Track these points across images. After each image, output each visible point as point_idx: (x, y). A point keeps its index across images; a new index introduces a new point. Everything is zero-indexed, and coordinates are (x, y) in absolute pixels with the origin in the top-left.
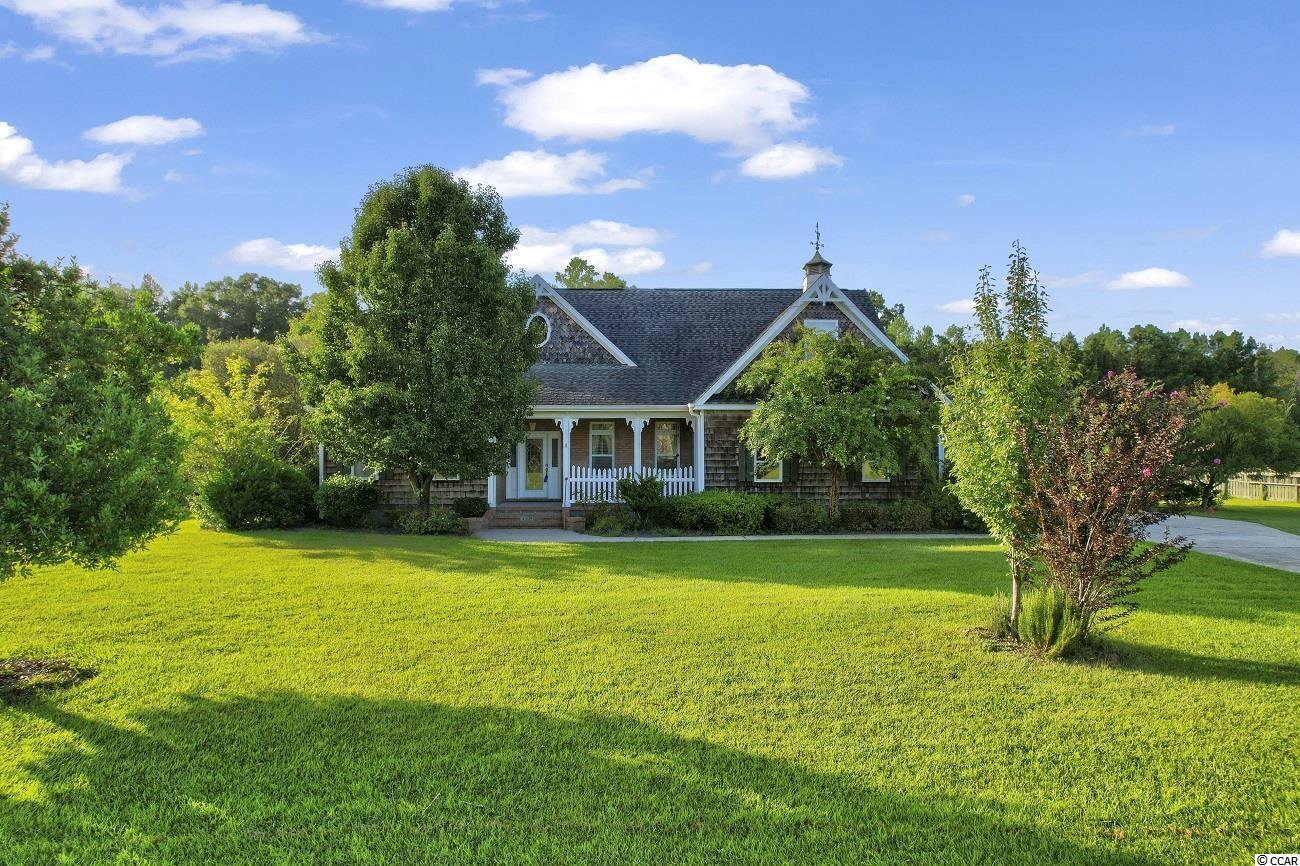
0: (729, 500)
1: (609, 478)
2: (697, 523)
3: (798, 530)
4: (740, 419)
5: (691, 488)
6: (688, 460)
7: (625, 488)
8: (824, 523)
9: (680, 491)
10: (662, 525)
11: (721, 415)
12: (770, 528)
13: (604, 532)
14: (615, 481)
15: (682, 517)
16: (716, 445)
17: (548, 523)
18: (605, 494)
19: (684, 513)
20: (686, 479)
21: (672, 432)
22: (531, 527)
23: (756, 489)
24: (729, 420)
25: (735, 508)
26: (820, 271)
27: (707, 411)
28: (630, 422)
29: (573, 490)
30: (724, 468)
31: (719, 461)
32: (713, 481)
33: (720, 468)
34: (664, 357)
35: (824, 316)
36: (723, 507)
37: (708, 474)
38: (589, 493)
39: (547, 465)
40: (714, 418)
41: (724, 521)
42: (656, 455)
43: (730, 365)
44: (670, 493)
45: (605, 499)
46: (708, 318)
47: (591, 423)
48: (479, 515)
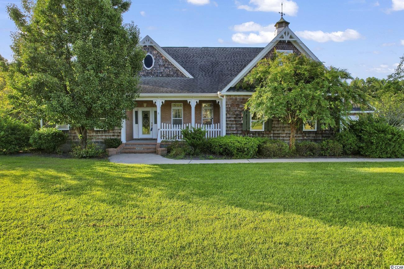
4: (244, 100)
5: (219, 134)
8: (288, 152)
9: (214, 135)
10: (205, 153)
11: (234, 97)
15: (215, 149)
16: (232, 113)
17: (149, 151)
18: (177, 137)
19: (216, 147)
20: (216, 130)
21: (210, 108)
22: (141, 153)
23: (251, 134)
24: (238, 100)
25: (243, 145)
26: (284, 26)
27: (227, 96)
28: (190, 102)
29: (162, 135)
30: (235, 124)
31: (233, 121)
32: (230, 130)
33: (234, 124)
34: (206, 74)
35: (286, 48)
36: (237, 144)
37: (227, 127)
38: (170, 136)
39: (152, 123)
40: (231, 99)
41: (237, 151)
42: (202, 118)
43: (236, 76)
44: (209, 136)
45: (177, 139)
46: (225, 58)
47: (172, 104)
48: (116, 148)
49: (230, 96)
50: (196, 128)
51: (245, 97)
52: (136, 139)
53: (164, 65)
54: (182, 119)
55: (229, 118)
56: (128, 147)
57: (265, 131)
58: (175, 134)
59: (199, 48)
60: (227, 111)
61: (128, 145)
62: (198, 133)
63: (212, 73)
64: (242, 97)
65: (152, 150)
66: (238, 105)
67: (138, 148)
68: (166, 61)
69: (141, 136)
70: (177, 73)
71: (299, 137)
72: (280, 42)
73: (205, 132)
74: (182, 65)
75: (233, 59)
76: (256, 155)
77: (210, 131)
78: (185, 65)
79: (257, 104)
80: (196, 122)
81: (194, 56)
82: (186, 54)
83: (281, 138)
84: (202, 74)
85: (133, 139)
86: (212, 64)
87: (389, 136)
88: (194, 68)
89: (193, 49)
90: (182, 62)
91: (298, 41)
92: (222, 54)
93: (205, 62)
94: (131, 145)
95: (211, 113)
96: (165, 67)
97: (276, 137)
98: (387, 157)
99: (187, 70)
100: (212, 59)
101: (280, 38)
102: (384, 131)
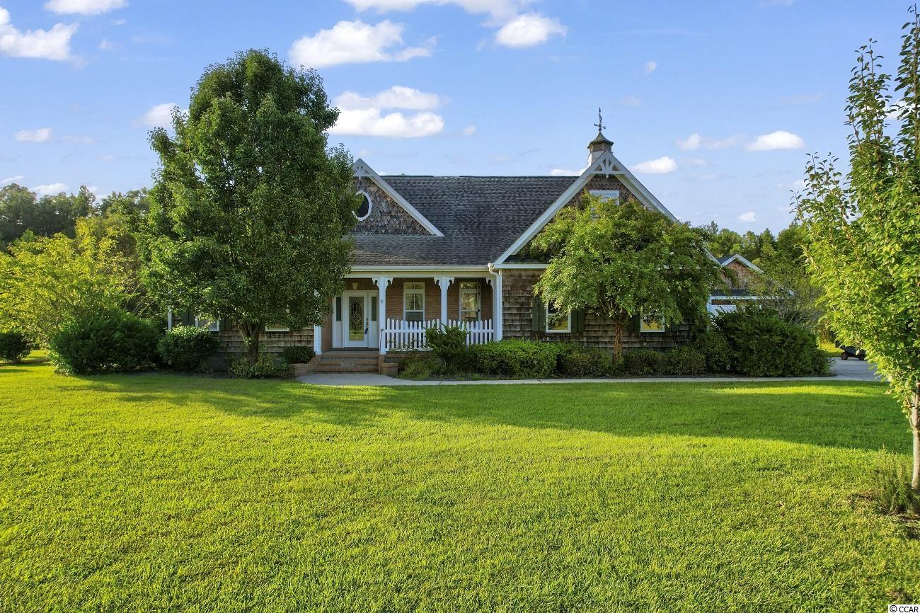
0: (525, 347)
1: (419, 330)
2: (497, 368)
3: (587, 374)
4: (534, 278)
5: (490, 338)
6: (487, 313)
7: (432, 337)
8: (610, 367)
9: (481, 340)
10: (466, 370)
11: (517, 273)
12: (562, 373)
13: (414, 376)
14: (424, 331)
15: (483, 363)
16: (512, 300)
17: (366, 368)
18: (415, 343)
19: (485, 359)
20: (486, 331)
21: (474, 291)
22: (351, 372)
23: (548, 338)
24: (523, 278)
25: (530, 355)
26: (603, 148)
27: (505, 270)
28: (438, 281)
29: (388, 339)
30: (519, 320)
31: (515, 314)
32: (510, 331)
33: (516, 320)
34: (467, 229)
35: (606, 187)
36: (520, 353)
37: (505, 326)
38: (402, 343)
39: (367, 319)
40: (511, 276)
41: (521, 366)
42: (460, 311)
43: (523, 232)
44: (472, 343)
45: (415, 347)
46: (504, 198)
47: (405, 283)
48: (305, 362)
49: (510, 270)
50: (450, 327)
51: (536, 273)
52: (337, 350)
53: (390, 212)
54: (423, 311)
55: (509, 309)
56: (326, 361)
57: (572, 332)
58: (411, 337)
59: (454, 178)
60: (504, 297)
61: (326, 358)
62: (454, 337)
63: (478, 226)
64: (531, 273)
65: (371, 367)
66: (524, 287)
67: (344, 364)
68: (394, 204)
69: (347, 343)
70: (414, 227)
71: (634, 342)
72: (597, 176)
73: (465, 334)
74: (421, 212)
75: (518, 199)
76: (555, 373)
77: (475, 332)
78: (427, 211)
79: (553, 286)
80: (449, 317)
81: (444, 194)
82: (429, 189)
83: (601, 346)
84: (460, 229)
85: (332, 349)
86: (479, 208)
87: (777, 339)
88: (444, 216)
89: (442, 181)
90: (423, 204)
91: (628, 176)
92: (497, 190)
93: (464, 205)
94: (332, 358)
95: (476, 301)
96: (392, 217)
97: (593, 344)
98: (779, 376)
99: (431, 221)
100: (478, 199)
101: (596, 170)
102: (769, 331)
